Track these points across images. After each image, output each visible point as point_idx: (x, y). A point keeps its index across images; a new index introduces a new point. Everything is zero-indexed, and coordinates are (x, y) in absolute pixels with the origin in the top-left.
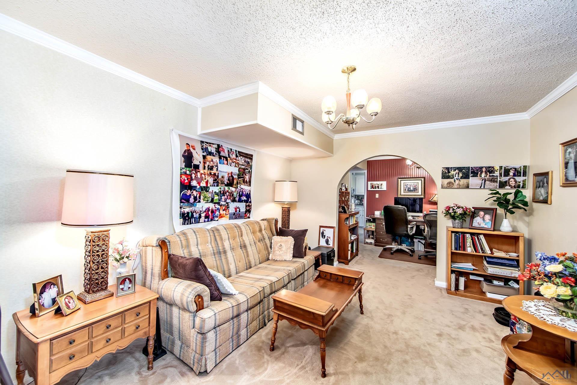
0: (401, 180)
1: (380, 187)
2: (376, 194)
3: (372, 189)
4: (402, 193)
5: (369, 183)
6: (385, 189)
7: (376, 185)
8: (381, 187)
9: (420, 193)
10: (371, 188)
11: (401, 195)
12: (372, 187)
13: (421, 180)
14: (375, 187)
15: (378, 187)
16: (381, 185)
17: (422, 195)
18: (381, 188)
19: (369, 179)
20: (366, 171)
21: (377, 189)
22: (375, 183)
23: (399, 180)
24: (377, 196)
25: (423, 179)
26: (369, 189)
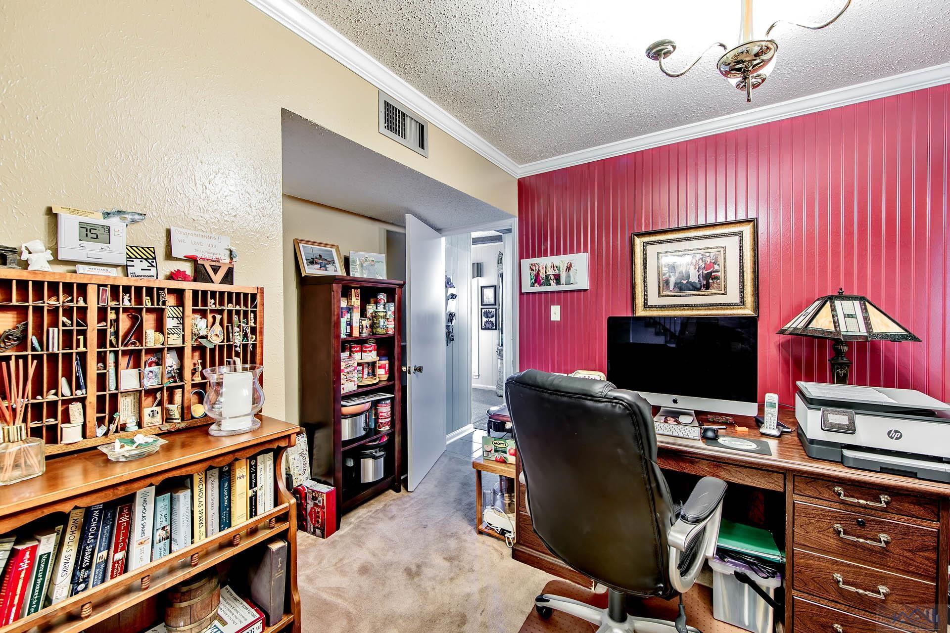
0: (646, 244)
1: (563, 279)
2: (553, 307)
3: (537, 288)
4: (653, 300)
5: (526, 263)
6: (586, 286)
7: (551, 272)
8: (568, 277)
9: (733, 296)
10: (533, 285)
11: (646, 306)
12: (537, 280)
13: (740, 234)
14: (547, 276)
15: (557, 278)
16: (569, 268)
17: (742, 302)
18: (568, 283)
19: (527, 249)
20: (516, 220)
21: (554, 287)
22: (546, 263)
23: (638, 242)
24: (556, 313)
25: (747, 230)
26: (527, 288)
